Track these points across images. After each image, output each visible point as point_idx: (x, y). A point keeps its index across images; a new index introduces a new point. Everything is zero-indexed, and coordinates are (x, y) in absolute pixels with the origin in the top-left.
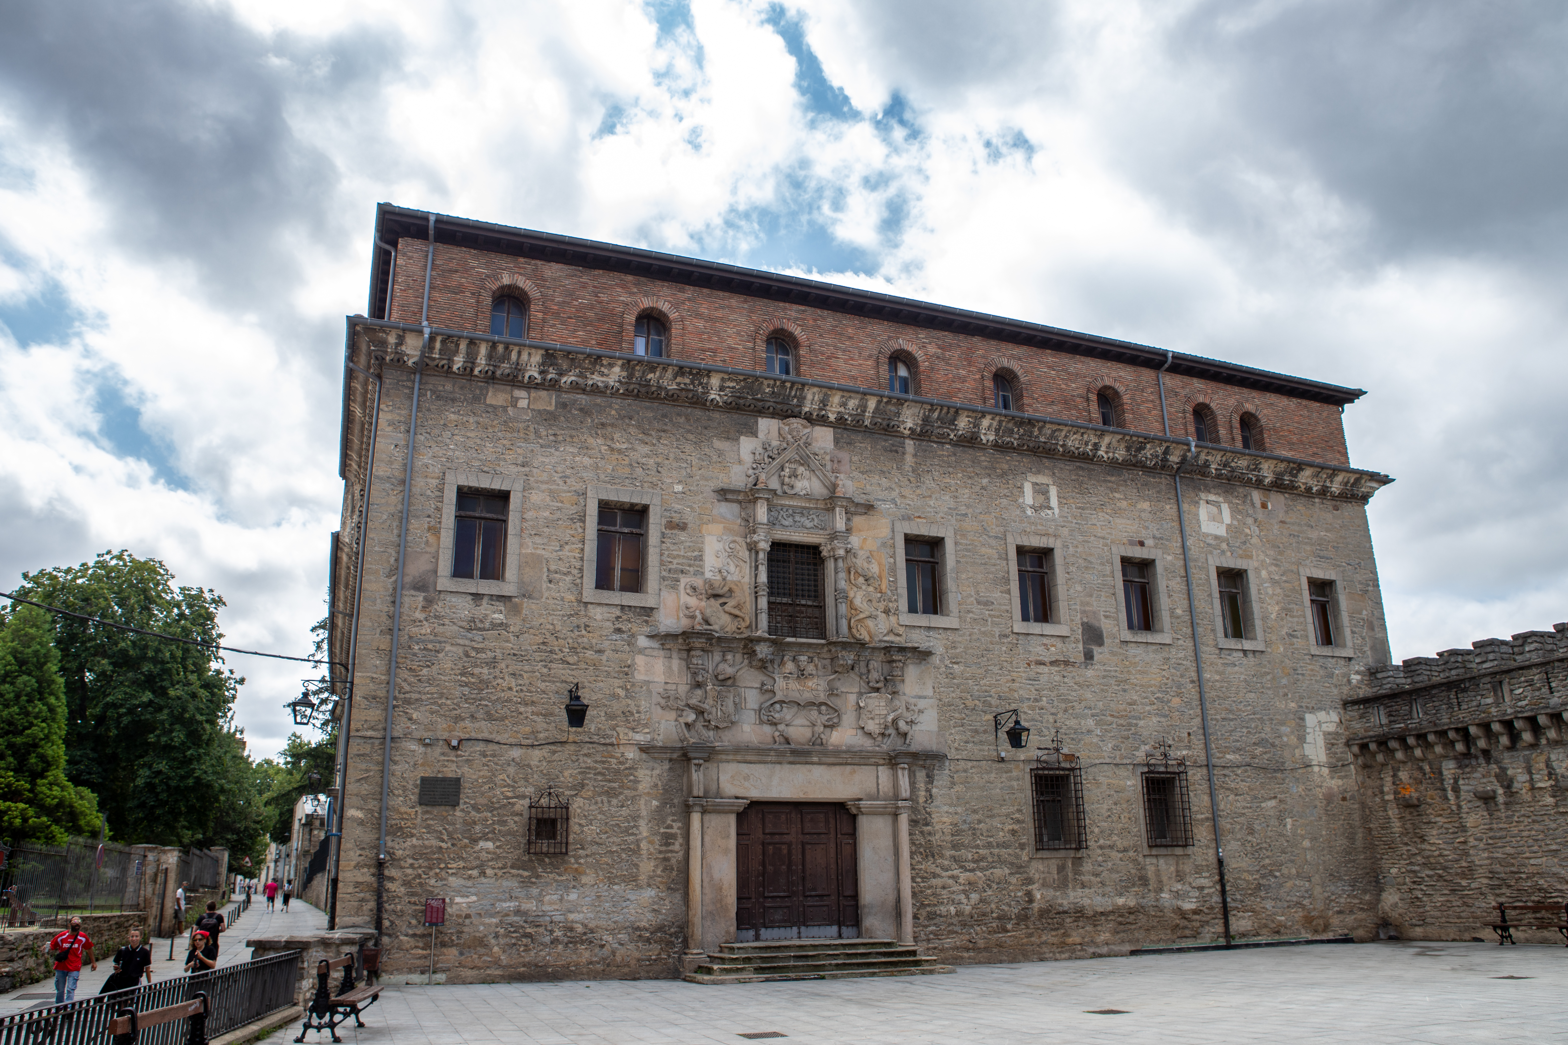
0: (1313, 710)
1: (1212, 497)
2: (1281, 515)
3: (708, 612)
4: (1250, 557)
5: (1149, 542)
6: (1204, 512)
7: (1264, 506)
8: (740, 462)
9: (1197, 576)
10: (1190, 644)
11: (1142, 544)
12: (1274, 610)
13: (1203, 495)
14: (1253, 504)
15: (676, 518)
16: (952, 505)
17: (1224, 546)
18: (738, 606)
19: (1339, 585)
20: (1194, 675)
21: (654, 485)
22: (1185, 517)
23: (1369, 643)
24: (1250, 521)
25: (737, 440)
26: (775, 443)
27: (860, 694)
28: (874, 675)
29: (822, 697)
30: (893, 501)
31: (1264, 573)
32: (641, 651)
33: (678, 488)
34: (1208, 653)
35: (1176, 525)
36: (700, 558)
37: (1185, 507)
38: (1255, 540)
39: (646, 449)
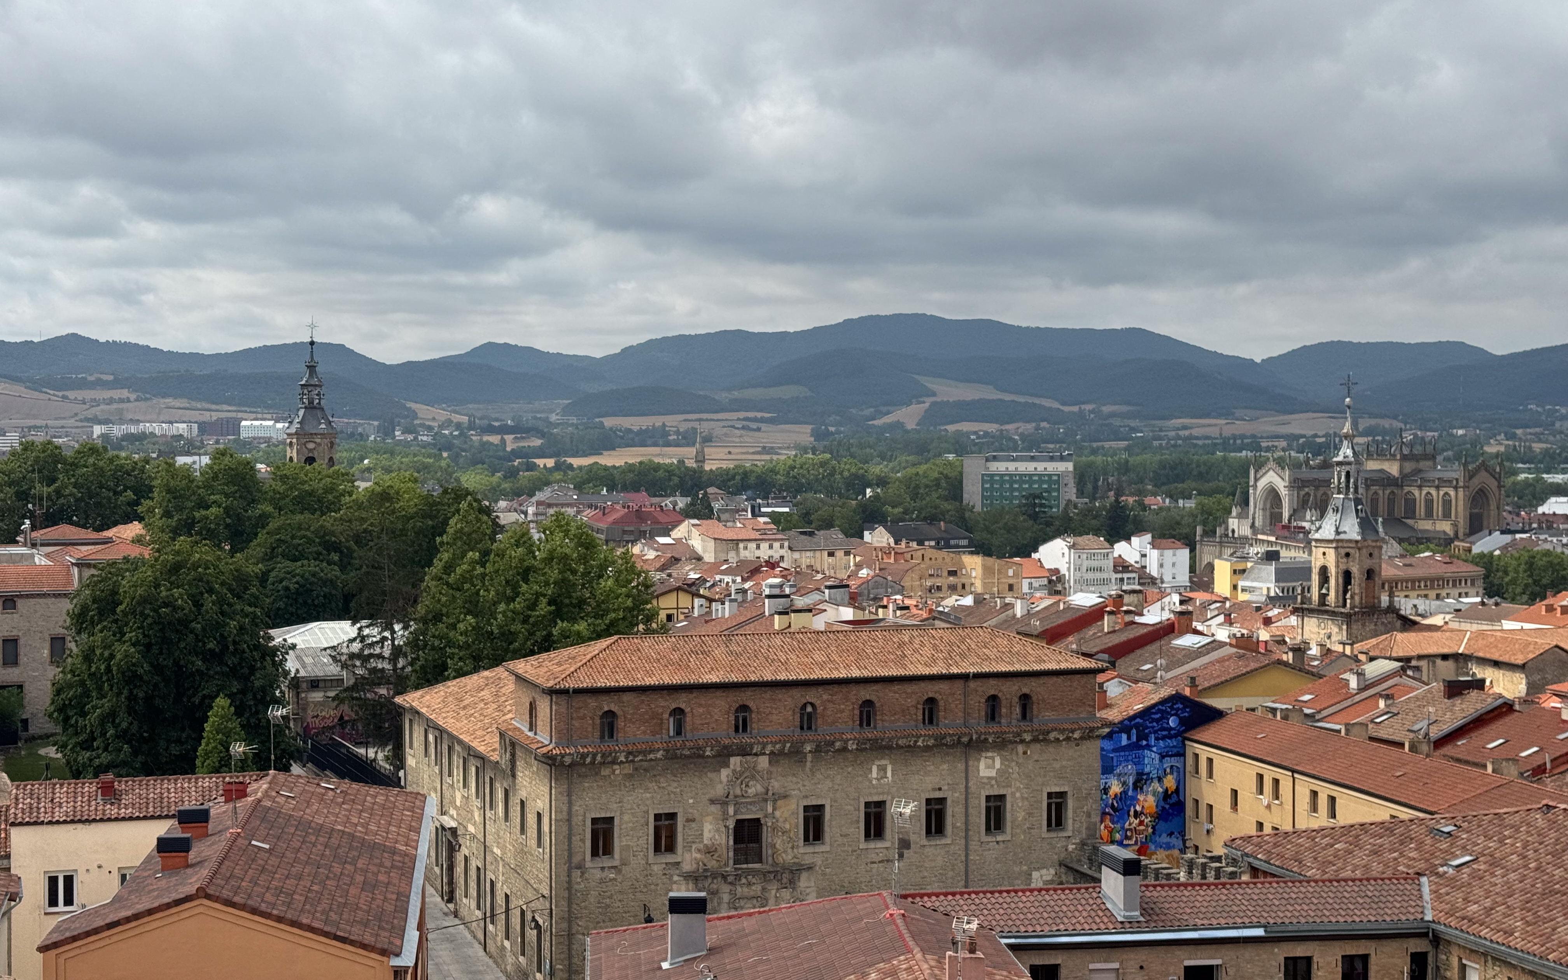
0: (1037, 869)
1: (990, 754)
2: (1036, 758)
3: (706, 861)
4: (1010, 786)
5: (945, 788)
6: (982, 765)
7: (1025, 753)
8: (721, 782)
9: (973, 802)
10: (963, 841)
11: (940, 789)
12: (1021, 815)
13: (984, 754)
14: (1017, 753)
15: (690, 817)
16: (831, 785)
17: (993, 782)
18: (719, 856)
19: (1070, 794)
20: (963, 858)
21: (679, 802)
22: (970, 768)
23: (1085, 825)
24: (1014, 764)
25: (719, 771)
26: (738, 769)
27: (778, 889)
28: (785, 880)
29: (759, 894)
30: (799, 789)
31: (1018, 795)
32: (675, 883)
33: (691, 801)
34: (974, 845)
35: (963, 775)
36: (702, 834)
37: (971, 763)
38: (1015, 776)
39: (675, 784)
